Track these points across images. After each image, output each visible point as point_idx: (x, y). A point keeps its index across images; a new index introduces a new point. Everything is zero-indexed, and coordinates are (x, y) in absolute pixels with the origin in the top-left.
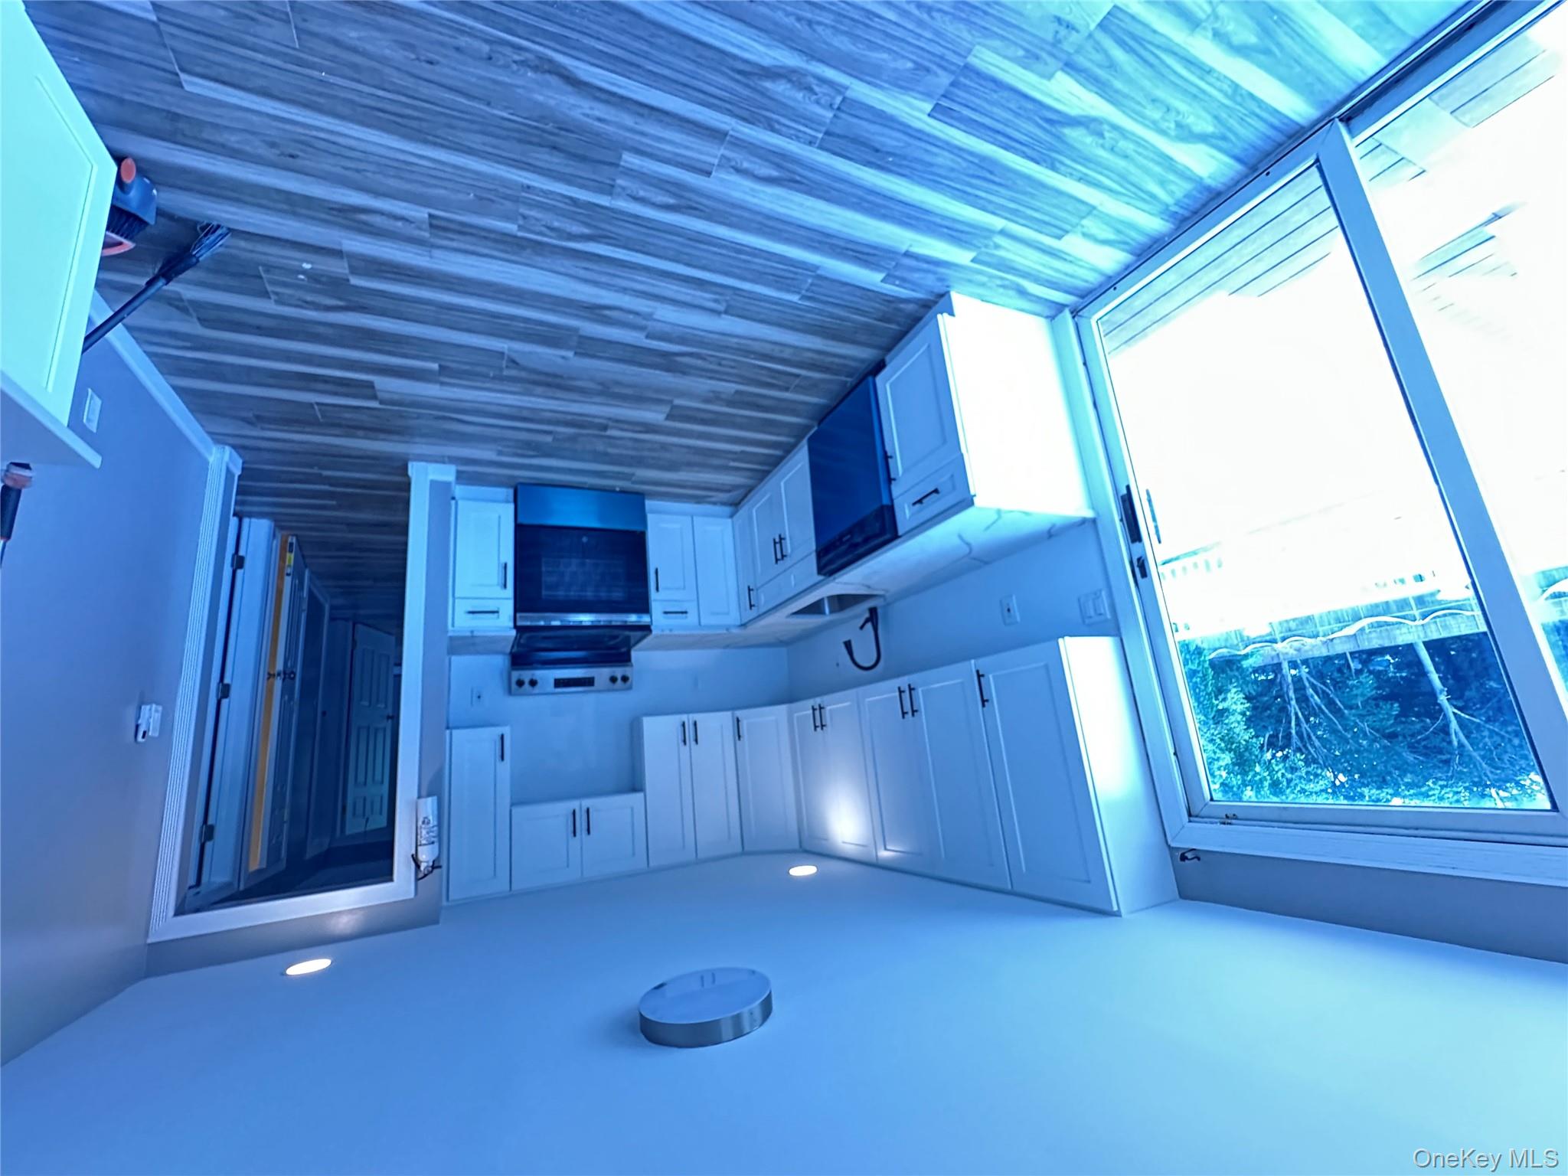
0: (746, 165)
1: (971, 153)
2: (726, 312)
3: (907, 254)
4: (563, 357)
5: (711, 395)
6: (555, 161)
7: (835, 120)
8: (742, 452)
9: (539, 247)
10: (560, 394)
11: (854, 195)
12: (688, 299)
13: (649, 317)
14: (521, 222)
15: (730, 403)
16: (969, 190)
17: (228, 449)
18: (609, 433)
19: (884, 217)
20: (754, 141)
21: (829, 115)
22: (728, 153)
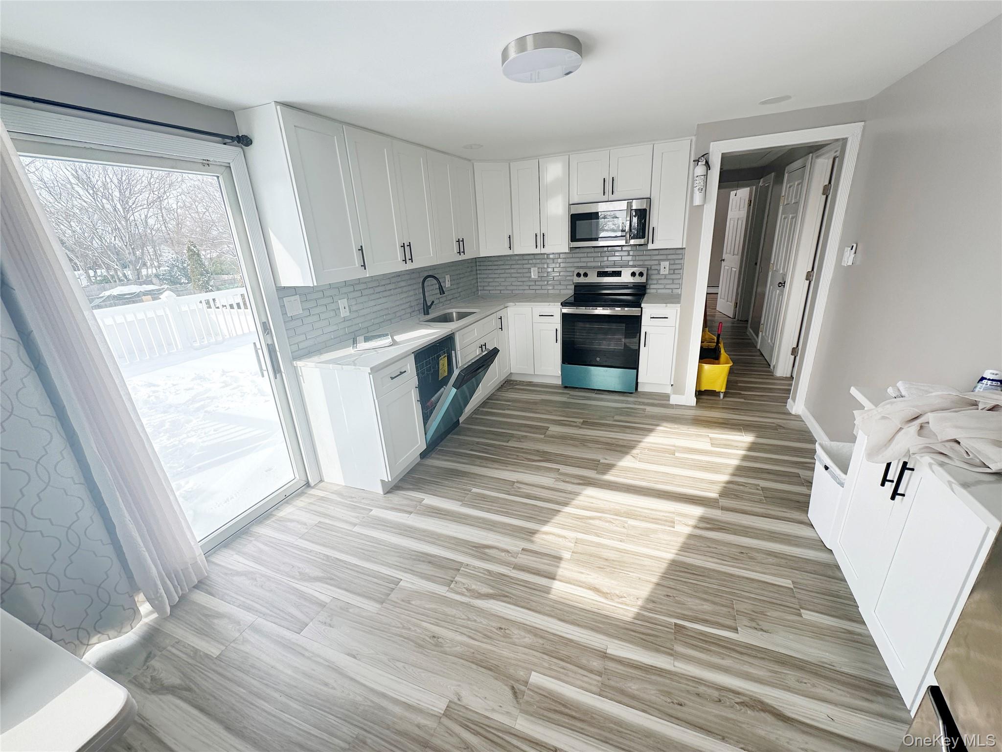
0: (503, 554)
1: (376, 563)
2: (514, 482)
3: (411, 513)
4: (606, 459)
5: (522, 440)
6: (606, 554)
7: (453, 576)
8: (504, 410)
9: (617, 513)
10: (609, 441)
11: (442, 541)
12: (535, 489)
13: (557, 480)
14: (626, 525)
15: (512, 436)
16: (375, 545)
17: (793, 413)
18: (582, 420)
19: (425, 531)
20: (499, 565)
21: (457, 579)
22: (513, 559)
